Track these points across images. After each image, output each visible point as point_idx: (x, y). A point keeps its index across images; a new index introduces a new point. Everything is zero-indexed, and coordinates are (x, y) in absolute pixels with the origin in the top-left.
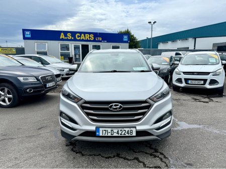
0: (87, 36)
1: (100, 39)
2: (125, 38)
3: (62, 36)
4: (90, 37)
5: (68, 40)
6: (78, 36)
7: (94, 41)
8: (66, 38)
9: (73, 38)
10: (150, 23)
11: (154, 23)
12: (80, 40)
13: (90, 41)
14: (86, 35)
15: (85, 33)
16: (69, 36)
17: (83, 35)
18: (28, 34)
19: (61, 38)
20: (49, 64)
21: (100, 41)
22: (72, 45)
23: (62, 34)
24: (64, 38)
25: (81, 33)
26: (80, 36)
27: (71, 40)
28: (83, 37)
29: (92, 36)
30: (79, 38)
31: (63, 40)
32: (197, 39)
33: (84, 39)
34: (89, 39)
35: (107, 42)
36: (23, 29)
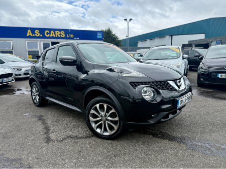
0: (58, 33)
1: (72, 36)
2: (100, 35)
3: (29, 33)
4: (60, 34)
5: (35, 37)
6: (47, 34)
7: (66, 38)
8: (34, 35)
9: (41, 35)
10: (126, 20)
11: (130, 20)
12: (49, 38)
13: (61, 38)
14: (56, 32)
15: (55, 30)
16: (37, 33)
17: (52, 32)
19: (28, 35)
20: (4, 63)
21: (73, 39)
22: (41, 42)
23: (29, 31)
24: (31, 35)
25: (50, 30)
26: (50, 33)
27: (39, 37)
28: (52, 34)
29: (62, 33)
30: (48, 35)
31: (30, 37)
32: (173, 36)
33: (54, 36)
34: (59, 36)
35: (80, 39)
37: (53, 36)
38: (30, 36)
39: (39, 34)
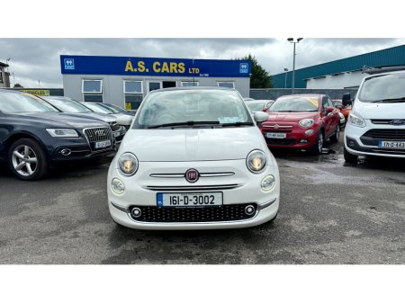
0: (173, 67)
1: (197, 71)
2: (244, 68)
3: (129, 66)
4: (178, 68)
5: (138, 73)
6: (157, 67)
7: (186, 74)
8: (136, 70)
9: (147, 70)
10: (290, 39)
11: (298, 40)
12: (160, 74)
13: (179, 75)
14: (171, 64)
15: (169, 61)
16: (141, 66)
17: (165, 64)
18: (70, 64)
19: (126, 70)
21: (197, 75)
22: (145, 82)
23: (129, 63)
24: (132, 70)
25: (162, 60)
26: (161, 67)
27: (144, 74)
28: (165, 68)
29: (181, 65)
30: (158, 71)
31: (130, 73)
33: (168, 71)
34: (176, 71)
35: (210, 76)
36: (61, 56)
37: (165, 72)
38: (129, 71)
39: (143, 67)
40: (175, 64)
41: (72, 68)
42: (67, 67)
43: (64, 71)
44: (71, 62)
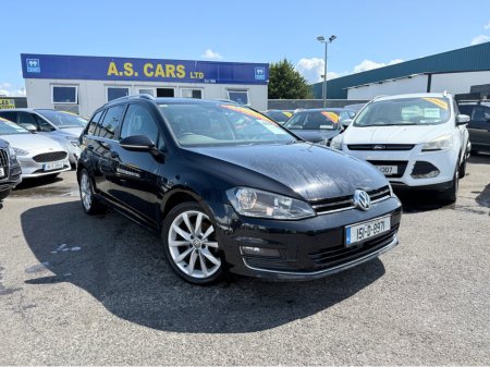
0: (170, 70)
1: (201, 75)
3: (112, 69)
4: (176, 72)
5: (125, 78)
7: (187, 79)
8: (121, 74)
9: (136, 74)
10: (321, 39)
11: (331, 39)
12: (153, 79)
13: (177, 80)
14: (168, 66)
15: (164, 62)
16: (128, 67)
17: (159, 66)
18: (34, 65)
19: (109, 74)
21: (202, 81)
22: (134, 89)
23: (112, 65)
24: (116, 74)
25: (155, 62)
26: (154, 70)
27: (132, 78)
28: (159, 71)
29: (181, 68)
30: (151, 74)
31: (113, 77)
32: (433, 76)
33: (163, 76)
34: (174, 76)
35: (217, 82)
36: (22, 55)
37: (160, 76)
38: (113, 74)
39: (131, 71)
40: (173, 67)
41: (37, 70)
42: (30, 70)
43: (27, 75)
44: (35, 63)
